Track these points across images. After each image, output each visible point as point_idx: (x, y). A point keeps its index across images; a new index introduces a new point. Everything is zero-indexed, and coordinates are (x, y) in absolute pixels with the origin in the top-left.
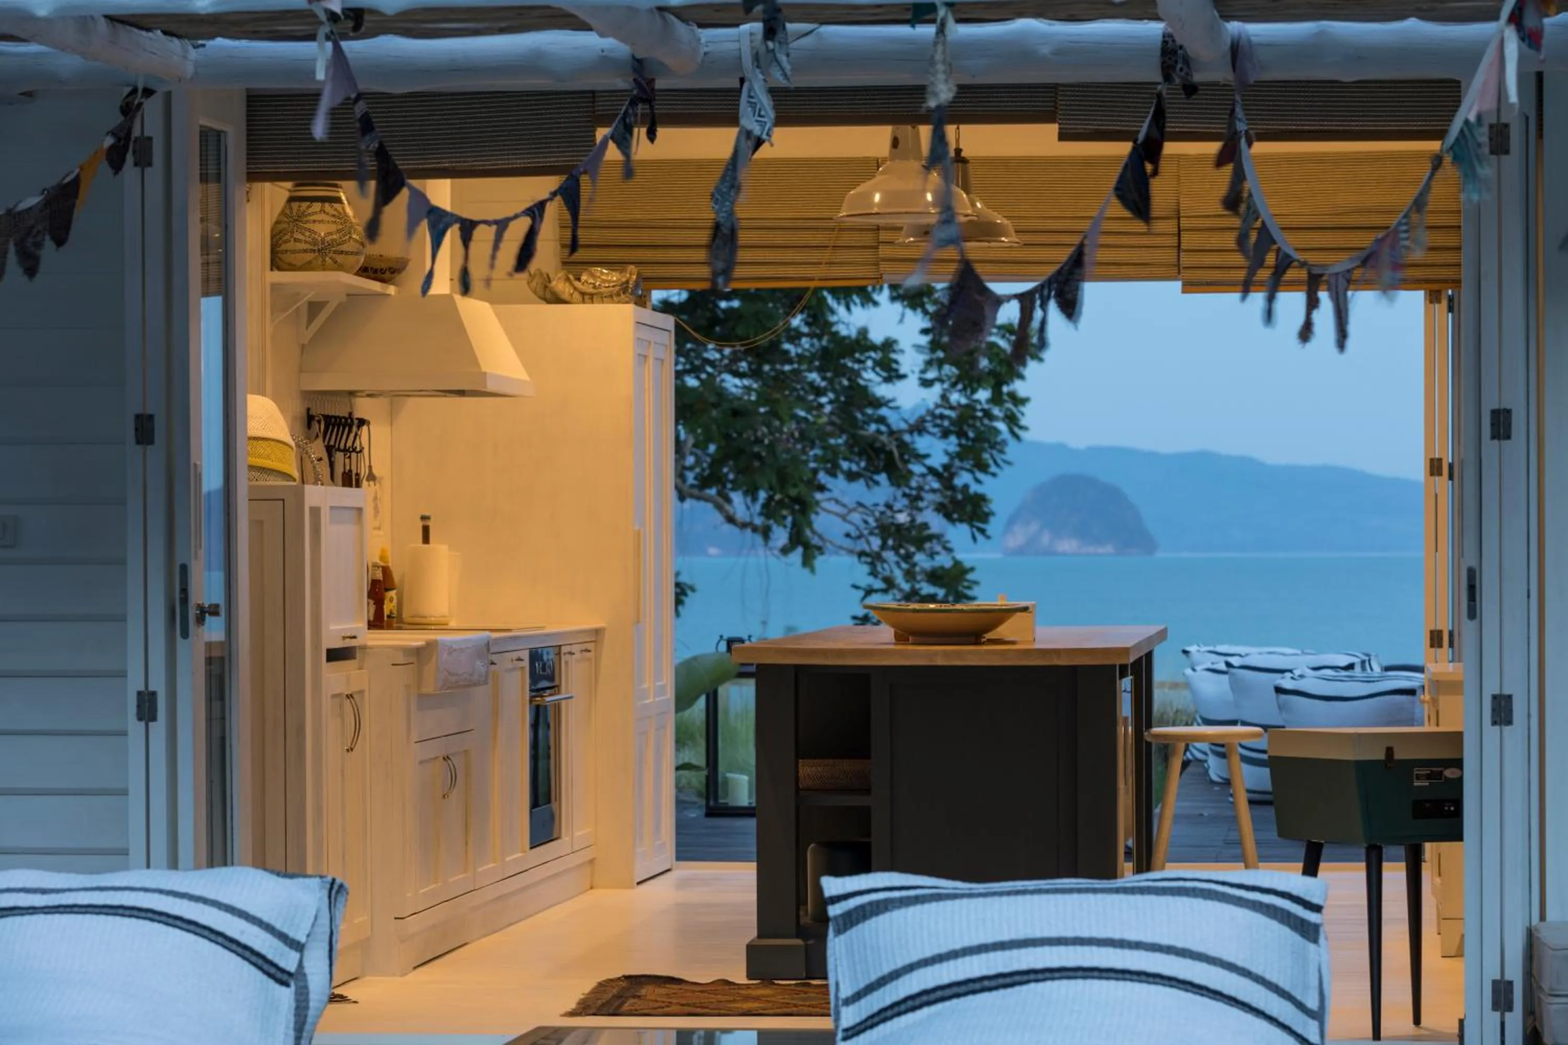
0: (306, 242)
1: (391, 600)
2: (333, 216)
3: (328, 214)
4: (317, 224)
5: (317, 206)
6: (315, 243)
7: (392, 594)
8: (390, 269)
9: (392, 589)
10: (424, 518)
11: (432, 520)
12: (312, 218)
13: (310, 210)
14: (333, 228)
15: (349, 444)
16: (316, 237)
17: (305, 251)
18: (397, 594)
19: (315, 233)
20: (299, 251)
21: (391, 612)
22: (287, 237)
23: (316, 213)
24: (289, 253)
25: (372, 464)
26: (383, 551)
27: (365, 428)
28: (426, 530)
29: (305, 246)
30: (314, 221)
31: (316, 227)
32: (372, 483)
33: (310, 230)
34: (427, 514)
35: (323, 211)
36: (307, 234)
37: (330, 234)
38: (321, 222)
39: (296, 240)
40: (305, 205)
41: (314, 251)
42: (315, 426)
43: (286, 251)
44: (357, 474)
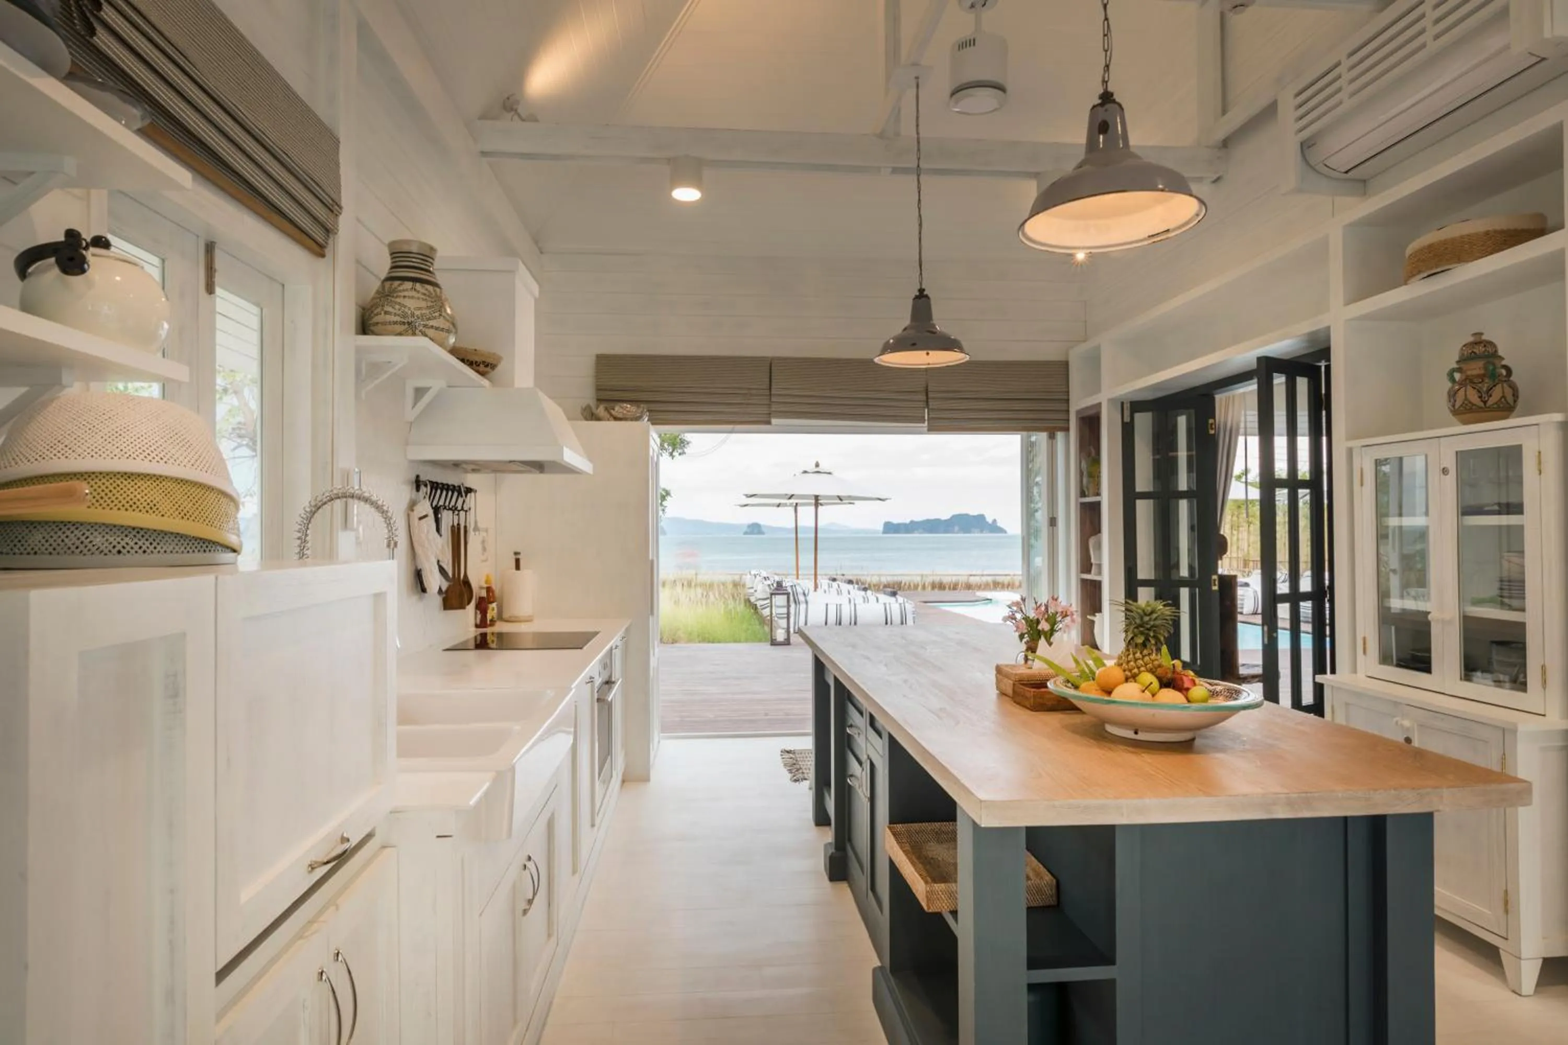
0: (395, 315)
1: (493, 609)
2: (425, 294)
3: (418, 292)
4: (406, 299)
5: (409, 285)
6: (404, 316)
7: (494, 605)
8: (484, 362)
9: (493, 602)
10: (516, 553)
11: (522, 554)
12: (402, 294)
13: (401, 288)
14: (423, 304)
15: (453, 503)
16: (406, 310)
17: (395, 323)
18: (497, 605)
19: (405, 307)
20: (390, 323)
21: (493, 617)
22: (378, 310)
23: (407, 290)
24: (380, 325)
25: (478, 519)
26: (488, 576)
27: (473, 494)
28: (517, 562)
29: (397, 319)
30: (404, 297)
31: (408, 302)
32: (477, 533)
33: (399, 304)
34: (518, 550)
35: (413, 289)
36: (397, 307)
37: (420, 309)
38: (412, 297)
39: (386, 313)
40: (397, 283)
41: (404, 323)
42: (423, 489)
43: (377, 323)
44: (465, 527)
